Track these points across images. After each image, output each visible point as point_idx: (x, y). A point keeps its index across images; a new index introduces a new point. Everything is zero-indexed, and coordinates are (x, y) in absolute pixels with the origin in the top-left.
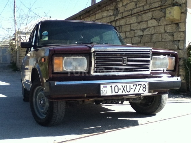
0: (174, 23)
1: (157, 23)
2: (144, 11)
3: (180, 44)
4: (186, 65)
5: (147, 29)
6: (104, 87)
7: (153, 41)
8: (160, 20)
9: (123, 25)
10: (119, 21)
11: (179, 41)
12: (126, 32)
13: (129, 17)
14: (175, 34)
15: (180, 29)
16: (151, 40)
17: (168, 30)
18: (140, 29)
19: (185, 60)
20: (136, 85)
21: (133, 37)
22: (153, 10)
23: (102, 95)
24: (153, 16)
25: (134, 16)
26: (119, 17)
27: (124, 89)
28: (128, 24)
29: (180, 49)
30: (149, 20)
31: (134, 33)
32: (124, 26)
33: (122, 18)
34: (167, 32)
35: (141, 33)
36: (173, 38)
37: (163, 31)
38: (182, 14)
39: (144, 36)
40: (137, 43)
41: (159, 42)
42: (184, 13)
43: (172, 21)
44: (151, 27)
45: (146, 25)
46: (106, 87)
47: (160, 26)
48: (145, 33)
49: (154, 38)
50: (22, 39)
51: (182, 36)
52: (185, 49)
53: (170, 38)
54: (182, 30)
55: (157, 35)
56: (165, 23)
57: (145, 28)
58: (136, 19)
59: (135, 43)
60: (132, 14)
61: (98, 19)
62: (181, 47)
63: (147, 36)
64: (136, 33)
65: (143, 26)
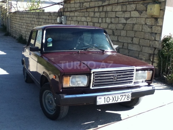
0: (154, 18)
1: (139, 15)
2: (128, 2)
3: (156, 36)
4: (160, 55)
5: (130, 19)
6: (99, 98)
7: (134, 29)
8: (141, 13)
9: (109, 11)
10: (106, 7)
11: (156, 33)
12: (111, 18)
13: (115, 5)
14: (153, 27)
15: (158, 24)
16: (133, 28)
17: (148, 22)
18: (124, 17)
19: (159, 51)
20: (123, 96)
21: (117, 23)
22: (137, 2)
23: (98, 104)
24: (136, 8)
25: (120, 5)
26: (106, 3)
27: (113, 99)
28: (114, 11)
29: (156, 41)
30: (132, 11)
31: (119, 20)
32: (110, 13)
33: (109, 5)
34: (147, 24)
35: (124, 21)
36: (152, 31)
37: (144, 23)
38: (161, 11)
39: (127, 24)
40: (120, 29)
41: (140, 31)
42: (163, 10)
43: (152, 16)
44: (134, 17)
45: (129, 15)
46: (101, 98)
47: (141, 18)
48: (128, 22)
49: (136, 27)
50: (13, 7)
51: (159, 30)
52: (161, 41)
53: (149, 30)
54: (159, 25)
55: (138, 25)
56: (146, 16)
57: (128, 18)
58: (121, 8)
59: (119, 29)
60: (118, 3)
61: (87, 2)
62: (157, 39)
63: (130, 24)
64: (120, 20)
65: (127, 15)
